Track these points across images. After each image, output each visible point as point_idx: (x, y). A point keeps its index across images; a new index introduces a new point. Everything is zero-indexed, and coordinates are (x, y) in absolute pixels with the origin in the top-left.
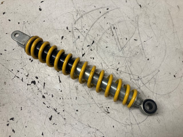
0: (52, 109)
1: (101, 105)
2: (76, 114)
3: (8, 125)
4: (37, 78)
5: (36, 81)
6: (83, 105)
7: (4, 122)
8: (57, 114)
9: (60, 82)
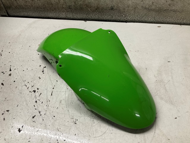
0: (37, 111)
1: (73, 117)
2: (52, 118)
3: (3, 114)
4: (38, 89)
5: (37, 90)
6: (60, 114)
7: (1, 111)
8: (39, 115)
9: (52, 95)
